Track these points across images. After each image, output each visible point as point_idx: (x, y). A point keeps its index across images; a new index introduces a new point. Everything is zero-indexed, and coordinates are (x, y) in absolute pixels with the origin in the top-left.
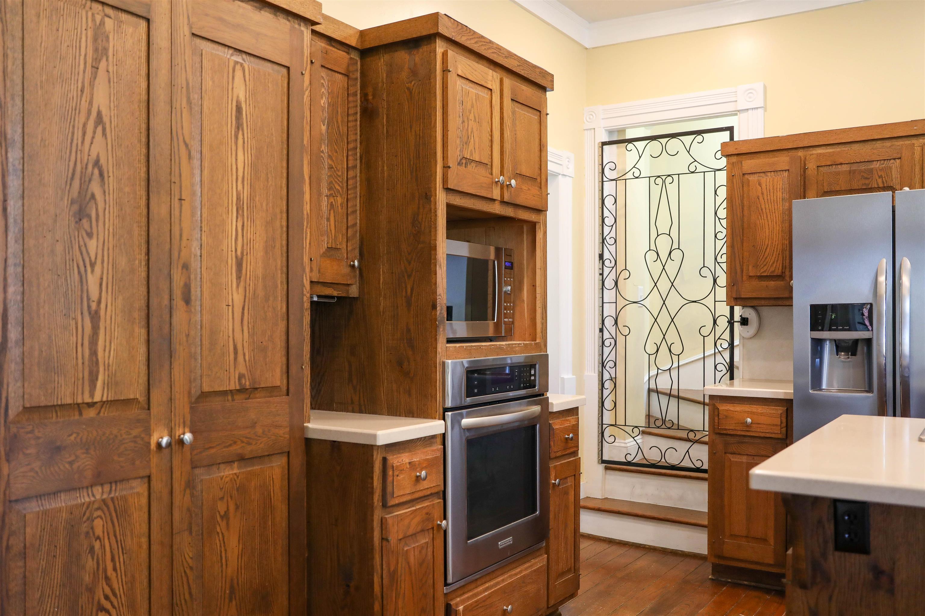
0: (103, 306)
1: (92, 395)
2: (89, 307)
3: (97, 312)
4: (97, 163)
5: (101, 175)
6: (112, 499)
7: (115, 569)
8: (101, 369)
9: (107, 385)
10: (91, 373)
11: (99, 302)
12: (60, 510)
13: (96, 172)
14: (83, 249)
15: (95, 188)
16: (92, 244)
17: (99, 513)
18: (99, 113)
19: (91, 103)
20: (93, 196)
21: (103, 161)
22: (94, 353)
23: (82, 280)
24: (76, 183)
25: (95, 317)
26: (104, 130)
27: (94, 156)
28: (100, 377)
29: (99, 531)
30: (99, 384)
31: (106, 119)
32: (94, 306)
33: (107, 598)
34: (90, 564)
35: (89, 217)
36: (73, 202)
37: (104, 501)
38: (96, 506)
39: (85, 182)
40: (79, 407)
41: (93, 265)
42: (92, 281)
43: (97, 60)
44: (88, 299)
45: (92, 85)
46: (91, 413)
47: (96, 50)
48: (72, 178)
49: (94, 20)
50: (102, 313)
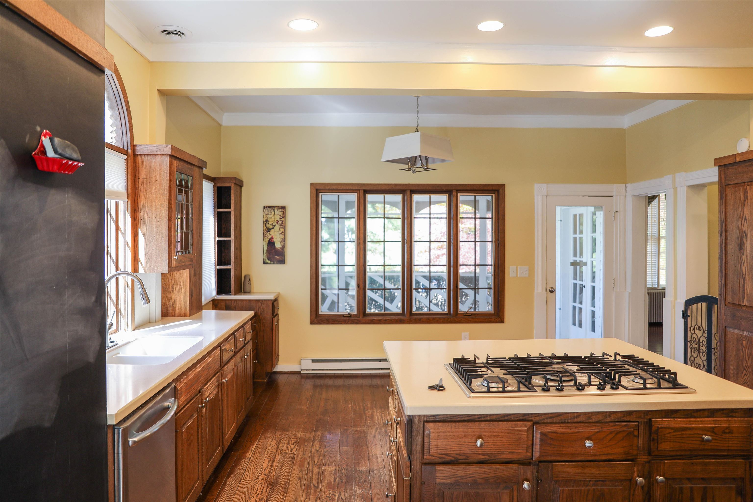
0: (746, 276)
1: (743, 303)
2: (743, 276)
3: (745, 278)
4: (745, 232)
5: (746, 236)
6: (748, 336)
7: (748, 359)
8: (746, 295)
9: (747, 301)
10: (743, 296)
11: (745, 275)
12: (735, 333)
13: (745, 235)
14: (741, 258)
15: (744, 240)
16: (744, 257)
17: (744, 339)
18: (745, 217)
19: (743, 214)
20: (744, 242)
21: (746, 231)
22: (744, 290)
23: (741, 268)
24: (740, 239)
25: (744, 279)
26: (747, 221)
27: (744, 230)
28: (745, 298)
29: (744, 345)
30: (745, 300)
31: (747, 218)
32: (744, 276)
33: (746, 367)
34: (742, 354)
35: (743, 249)
36: (739, 245)
37: (745, 336)
38: (743, 337)
39: (742, 238)
40: (739, 305)
41: (744, 263)
42: (744, 268)
43: (745, 201)
44: (743, 274)
45: (743, 209)
46: (744, 308)
47: (745, 197)
48: (739, 238)
49: (744, 189)
50: (746, 278)
